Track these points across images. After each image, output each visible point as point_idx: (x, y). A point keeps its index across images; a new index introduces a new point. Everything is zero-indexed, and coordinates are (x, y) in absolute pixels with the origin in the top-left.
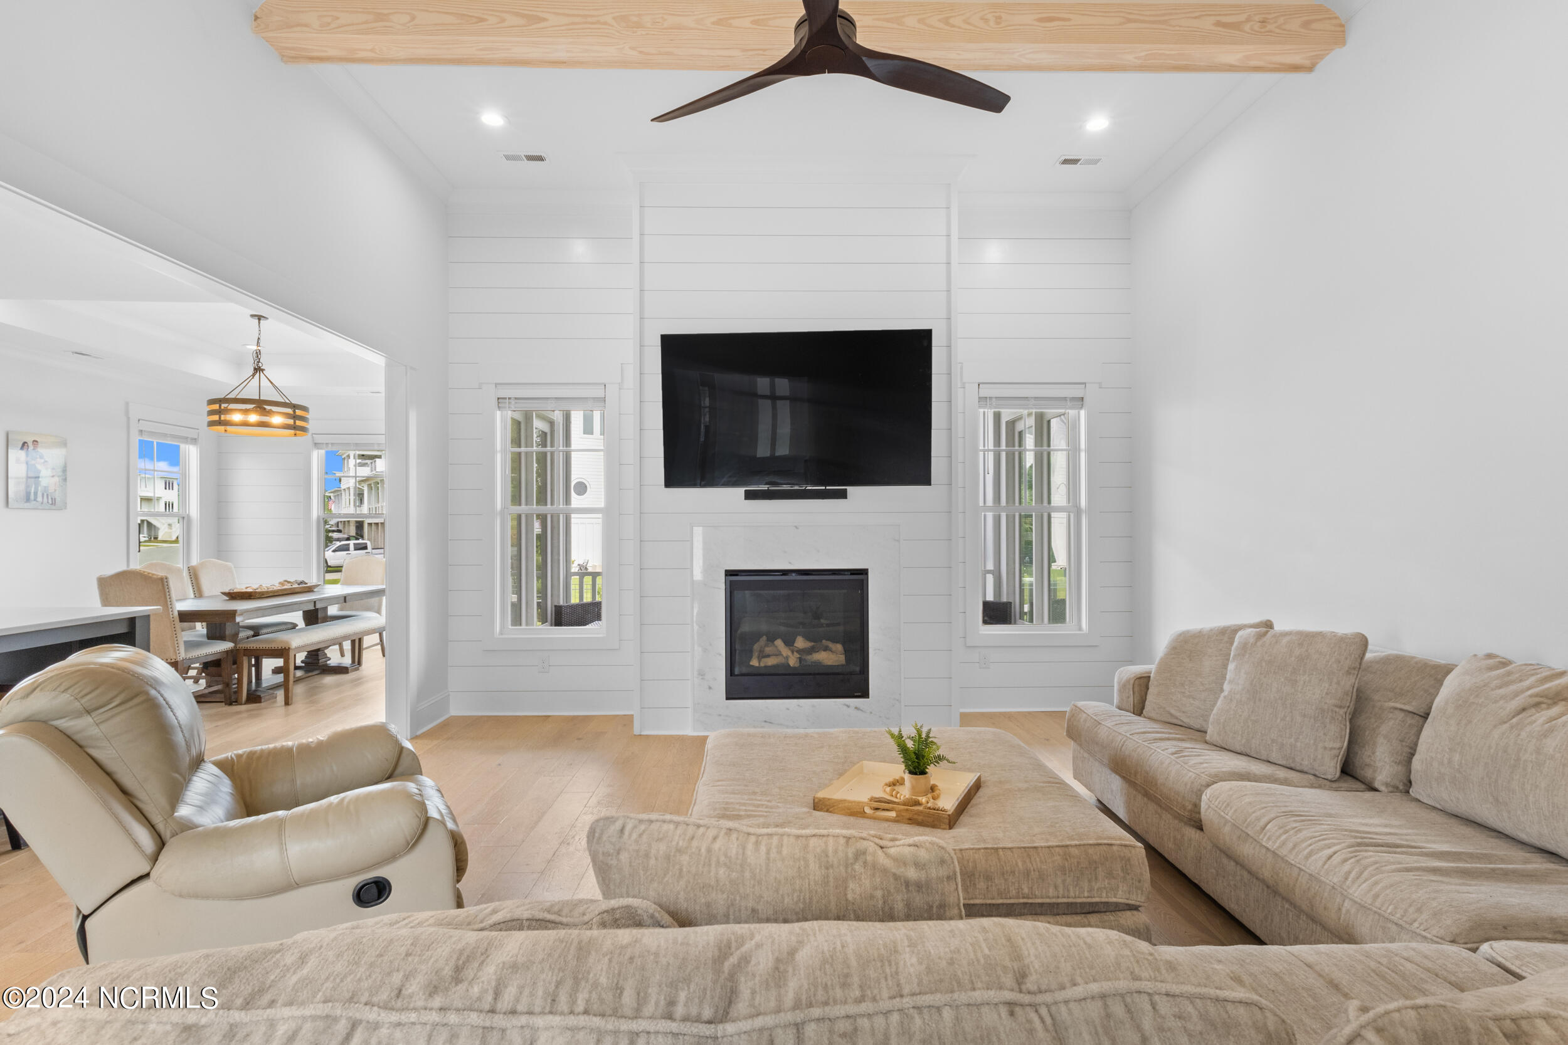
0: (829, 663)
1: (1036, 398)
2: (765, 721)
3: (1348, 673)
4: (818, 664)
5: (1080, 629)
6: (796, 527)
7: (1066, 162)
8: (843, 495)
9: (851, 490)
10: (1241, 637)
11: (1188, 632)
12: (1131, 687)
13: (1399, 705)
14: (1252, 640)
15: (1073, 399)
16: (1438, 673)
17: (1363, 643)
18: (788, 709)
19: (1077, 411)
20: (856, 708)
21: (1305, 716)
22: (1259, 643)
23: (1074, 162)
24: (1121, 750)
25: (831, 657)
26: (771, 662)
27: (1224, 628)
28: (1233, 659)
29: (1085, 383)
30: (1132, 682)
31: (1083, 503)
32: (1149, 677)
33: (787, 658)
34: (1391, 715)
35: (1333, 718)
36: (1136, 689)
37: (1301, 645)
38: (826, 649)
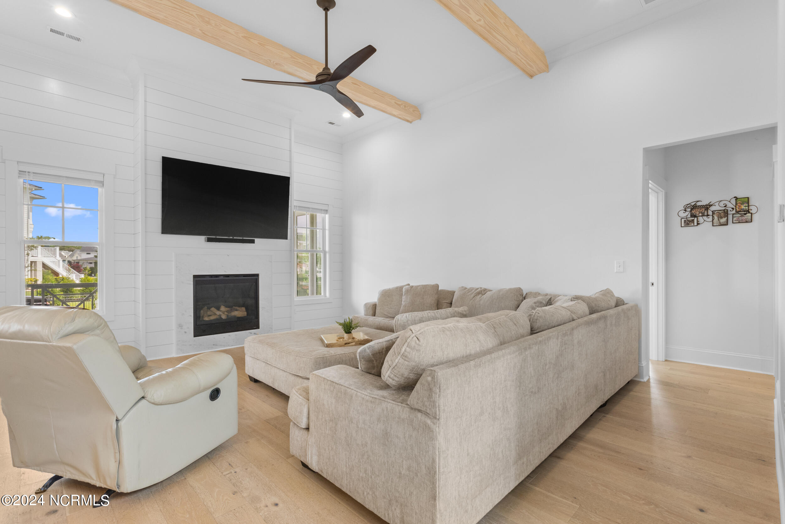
0: (240, 316)
1: (312, 208)
2: (214, 345)
3: (436, 294)
4: (235, 317)
5: (326, 296)
6: (228, 255)
7: (330, 123)
8: (253, 242)
9: (256, 240)
10: (406, 288)
11: (386, 289)
12: (371, 308)
13: (445, 301)
14: (410, 289)
15: (324, 210)
16: (453, 293)
17: (437, 286)
18: (224, 338)
19: (324, 215)
20: (254, 333)
21: (427, 307)
22: (412, 289)
23: (332, 124)
24: (379, 325)
25: (240, 313)
26: (212, 318)
27: (396, 287)
28: (404, 295)
29: (328, 205)
30: (371, 306)
31: (327, 249)
32: (376, 304)
33: (220, 315)
34: (444, 304)
35: (433, 306)
36: (373, 308)
37: (424, 288)
38: (237, 310)
